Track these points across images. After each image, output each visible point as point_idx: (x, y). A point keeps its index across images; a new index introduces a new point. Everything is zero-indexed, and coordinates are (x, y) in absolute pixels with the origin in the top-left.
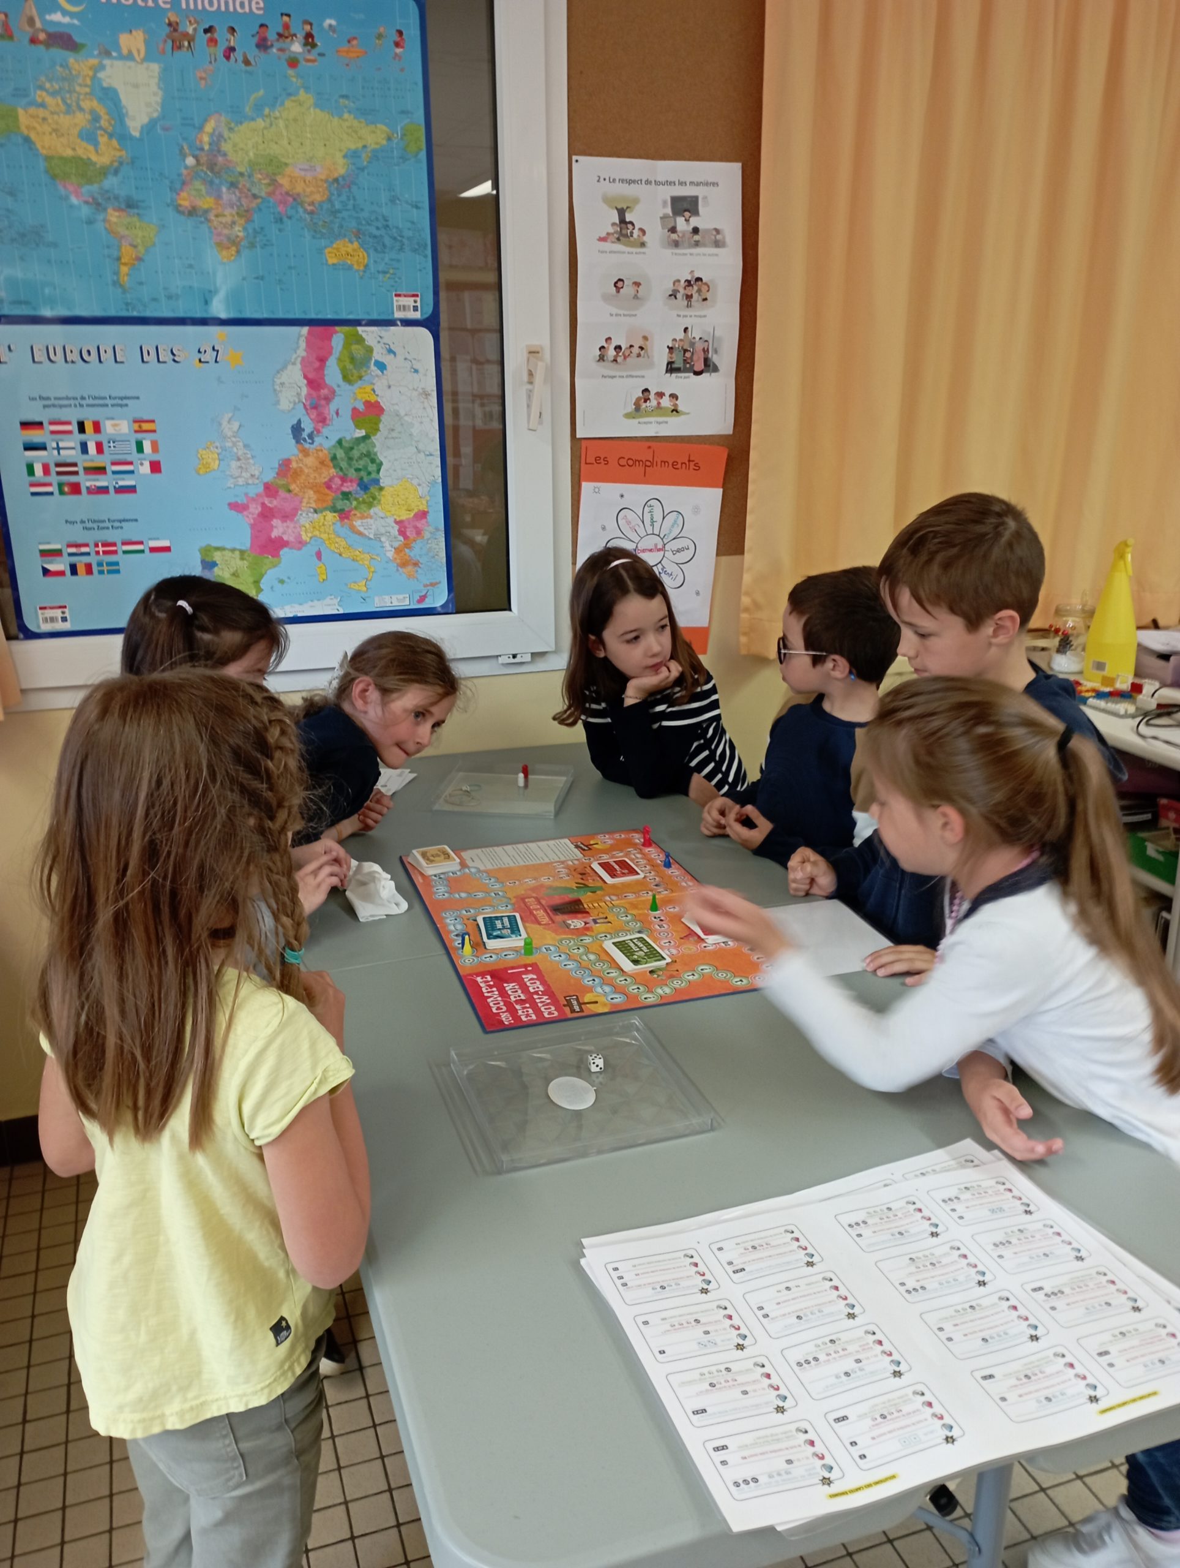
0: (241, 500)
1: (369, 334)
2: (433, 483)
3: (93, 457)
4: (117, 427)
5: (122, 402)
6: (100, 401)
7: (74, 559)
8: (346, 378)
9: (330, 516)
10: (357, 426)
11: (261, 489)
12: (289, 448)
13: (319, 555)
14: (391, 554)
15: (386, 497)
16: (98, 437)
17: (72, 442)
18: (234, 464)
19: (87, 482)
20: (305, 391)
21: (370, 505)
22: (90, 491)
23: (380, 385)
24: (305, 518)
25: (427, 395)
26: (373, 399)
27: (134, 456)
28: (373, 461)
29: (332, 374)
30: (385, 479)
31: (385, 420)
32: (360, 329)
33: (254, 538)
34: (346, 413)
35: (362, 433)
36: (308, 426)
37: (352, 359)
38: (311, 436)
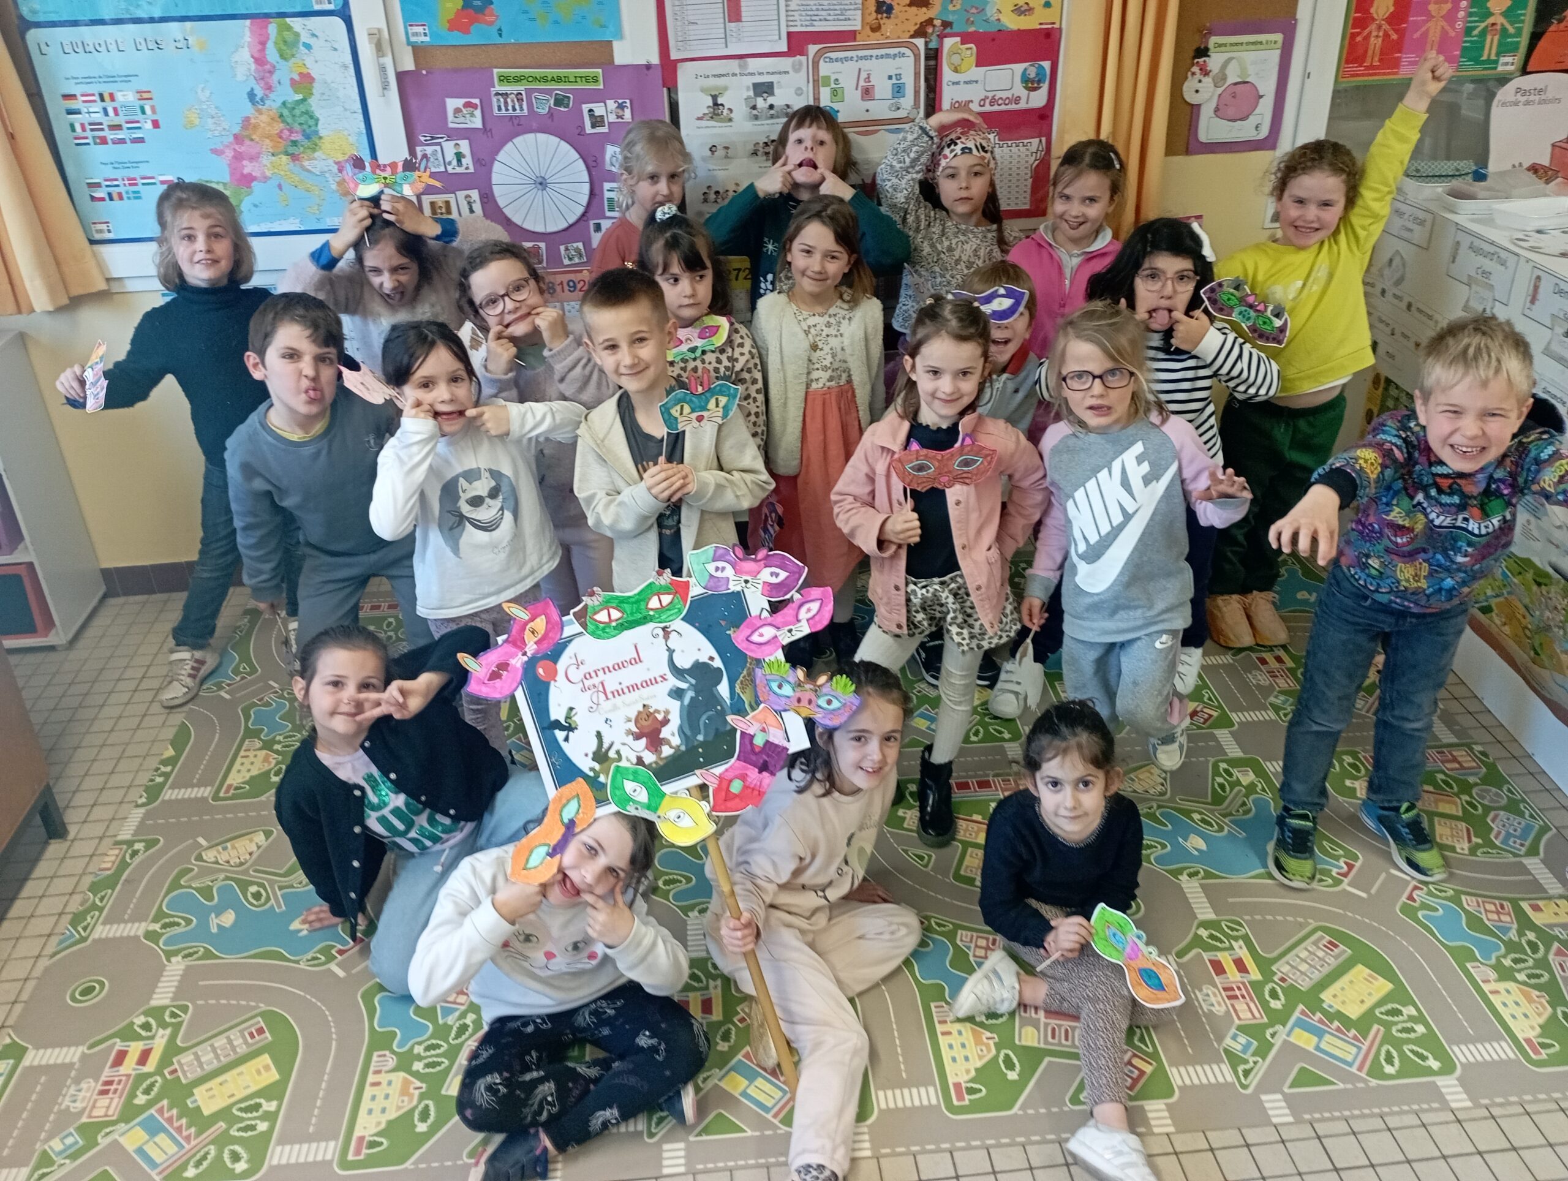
0: (219, 147)
1: (296, 23)
2: (360, 133)
3: (112, 119)
4: (126, 96)
5: (127, 78)
6: (111, 79)
7: (110, 190)
8: (282, 56)
9: (284, 158)
10: (296, 92)
11: (231, 139)
12: (248, 110)
13: (280, 187)
14: (334, 187)
15: (326, 144)
16: (115, 104)
17: (97, 107)
18: (210, 121)
19: (110, 135)
20: (253, 67)
21: (314, 150)
22: (115, 142)
23: (309, 62)
24: (266, 160)
25: (346, 67)
26: (305, 71)
27: (140, 117)
28: (311, 117)
29: (272, 54)
30: (323, 131)
31: (317, 88)
32: (288, 20)
33: (232, 174)
34: (287, 82)
35: (300, 97)
36: (259, 92)
37: (285, 42)
38: (262, 100)
